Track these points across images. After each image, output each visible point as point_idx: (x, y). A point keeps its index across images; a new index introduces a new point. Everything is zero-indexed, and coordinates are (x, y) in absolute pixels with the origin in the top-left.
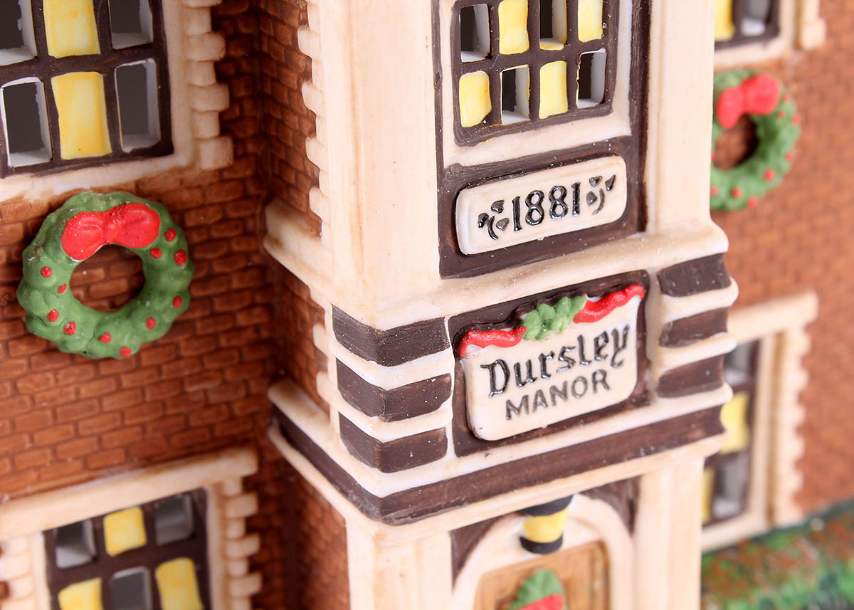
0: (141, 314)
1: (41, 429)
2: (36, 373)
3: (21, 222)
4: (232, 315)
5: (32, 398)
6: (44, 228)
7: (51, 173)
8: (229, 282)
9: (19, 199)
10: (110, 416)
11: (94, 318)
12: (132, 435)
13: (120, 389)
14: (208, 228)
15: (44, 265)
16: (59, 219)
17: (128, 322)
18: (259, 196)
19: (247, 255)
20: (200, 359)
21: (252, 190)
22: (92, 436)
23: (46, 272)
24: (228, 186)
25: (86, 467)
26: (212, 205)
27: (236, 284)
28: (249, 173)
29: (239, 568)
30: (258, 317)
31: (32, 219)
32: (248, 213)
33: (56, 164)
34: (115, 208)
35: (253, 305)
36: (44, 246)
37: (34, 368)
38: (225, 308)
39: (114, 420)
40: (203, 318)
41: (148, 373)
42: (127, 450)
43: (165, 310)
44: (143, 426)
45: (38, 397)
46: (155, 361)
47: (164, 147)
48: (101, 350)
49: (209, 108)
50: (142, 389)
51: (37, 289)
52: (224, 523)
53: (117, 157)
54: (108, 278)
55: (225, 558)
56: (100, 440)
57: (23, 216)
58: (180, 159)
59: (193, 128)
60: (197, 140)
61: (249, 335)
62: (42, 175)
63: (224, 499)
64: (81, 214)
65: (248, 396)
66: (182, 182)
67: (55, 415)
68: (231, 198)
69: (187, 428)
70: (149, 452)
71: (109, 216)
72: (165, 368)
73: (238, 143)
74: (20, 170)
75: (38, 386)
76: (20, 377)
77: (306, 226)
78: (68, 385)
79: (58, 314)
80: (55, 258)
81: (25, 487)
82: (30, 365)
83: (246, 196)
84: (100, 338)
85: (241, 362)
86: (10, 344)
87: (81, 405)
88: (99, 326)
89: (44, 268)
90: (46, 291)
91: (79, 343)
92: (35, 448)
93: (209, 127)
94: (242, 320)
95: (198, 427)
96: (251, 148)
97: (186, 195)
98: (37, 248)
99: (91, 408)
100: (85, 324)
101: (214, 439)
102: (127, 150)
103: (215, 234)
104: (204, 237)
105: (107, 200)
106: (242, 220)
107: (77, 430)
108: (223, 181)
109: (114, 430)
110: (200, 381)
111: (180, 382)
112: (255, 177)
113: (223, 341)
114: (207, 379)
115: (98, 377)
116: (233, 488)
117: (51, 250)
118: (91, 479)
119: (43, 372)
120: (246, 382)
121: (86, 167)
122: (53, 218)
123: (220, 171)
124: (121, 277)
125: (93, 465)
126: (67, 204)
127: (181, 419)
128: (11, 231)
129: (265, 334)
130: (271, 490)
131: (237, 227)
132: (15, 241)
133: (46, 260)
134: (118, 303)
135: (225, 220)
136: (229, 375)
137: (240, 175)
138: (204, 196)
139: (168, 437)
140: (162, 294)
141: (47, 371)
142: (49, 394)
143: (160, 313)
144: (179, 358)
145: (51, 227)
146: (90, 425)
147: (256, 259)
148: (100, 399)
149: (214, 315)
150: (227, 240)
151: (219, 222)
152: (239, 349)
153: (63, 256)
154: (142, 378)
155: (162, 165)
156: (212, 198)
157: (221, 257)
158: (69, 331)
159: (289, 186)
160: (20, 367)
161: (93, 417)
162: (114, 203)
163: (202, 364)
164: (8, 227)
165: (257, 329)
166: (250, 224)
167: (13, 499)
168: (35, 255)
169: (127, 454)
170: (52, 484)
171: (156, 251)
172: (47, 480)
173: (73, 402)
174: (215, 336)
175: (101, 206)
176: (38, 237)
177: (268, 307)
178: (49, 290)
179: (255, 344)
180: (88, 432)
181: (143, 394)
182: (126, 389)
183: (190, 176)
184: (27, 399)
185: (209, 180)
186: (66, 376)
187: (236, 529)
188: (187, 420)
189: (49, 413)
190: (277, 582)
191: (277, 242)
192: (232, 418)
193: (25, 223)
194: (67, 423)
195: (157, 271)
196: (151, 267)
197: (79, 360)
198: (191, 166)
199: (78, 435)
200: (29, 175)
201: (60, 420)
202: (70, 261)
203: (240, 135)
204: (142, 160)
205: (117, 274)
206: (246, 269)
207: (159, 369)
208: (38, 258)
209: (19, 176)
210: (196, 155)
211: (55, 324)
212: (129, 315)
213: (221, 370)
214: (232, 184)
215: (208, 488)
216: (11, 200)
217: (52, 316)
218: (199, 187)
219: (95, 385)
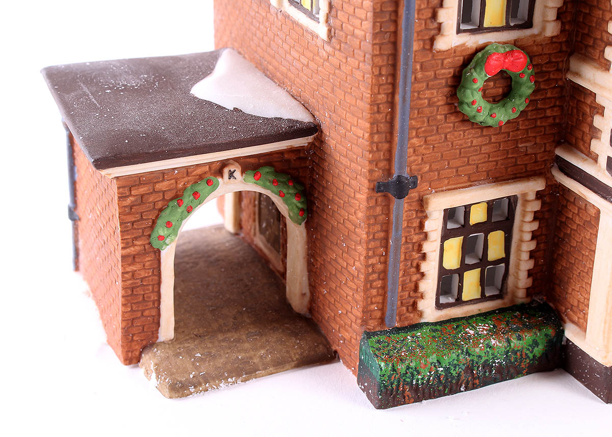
0: (510, 105)
1: (454, 159)
2: (456, 131)
3: (463, 56)
4: (545, 110)
5: (452, 144)
6: (475, 59)
7: (478, 33)
8: (546, 93)
9: (464, 45)
10: (484, 155)
11: (488, 106)
12: (491, 166)
13: (490, 142)
14: (541, 65)
15: (475, 77)
16: (483, 55)
17: (504, 109)
18: (566, 51)
19: (556, 80)
20: (527, 130)
21: (564, 48)
22: (474, 164)
23: (475, 81)
24: (554, 45)
25: (469, 180)
26: (545, 54)
27: (549, 95)
28: (564, 39)
29: (528, 237)
30: (556, 112)
31: (468, 55)
32: (560, 60)
33: (480, 29)
34: (508, 51)
35: (554, 106)
36: (475, 68)
37: (456, 128)
38: (543, 107)
39: (485, 157)
40: (532, 110)
41: (503, 136)
42: (488, 172)
43: (521, 104)
44: (497, 162)
45: (455, 143)
46: (507, 130)
47: (528, 24)
48: (490, 122)
49: (555, 6)
50: (499, 143)
51: (469, 89)
52: (524, 214)
53: (507, 28)
54: (495, 87)
55: (521, 231)
56: (477, 167)
57: (464, 54)
58: (535, 31)
59: (544, 15)
60: (545, 21)
61: (551, 120)
62: (474, 34)
63: (526, 202)
64: (494, 54)
65: (545, 151)
66: (534, 42)
67: (460, 153)
68: (554, 51)
69: (516, 165)
70: (498, 175)
71: (506, 55)
72: (511, 133)
73: (563, 24)
74: (465, 31)
75: (456, 138)
76: (449, 132)
77: (597, 66)
78: (468, 139)
79: (476, 102)
80: (479, 74)
81: (442, 187)
82: (454, 127)
83: (561, 51)
84: (491, 116)
85: (544, 134)
86: (447, 116)
87: (472, 148)
88: (491, 109)
89: (474, 79)
90: (473, 90)
91: (481, 117)
92: (449, 168)
93: (552, 15)
94: (548, 113)
95: (520, 165)
96: (567, 27)
97: (535, 48)
98: (471, 69)
99: (476, 151)
100: (485, 108)
101: (526, 171)
102: (512, 24)
103: (544, 69)
104: (539, 70)
105: (504, 48)
106: (557, 63)
107: (468, 161)
108: (552, 43)
109: (484, 162)
110: (525, 142)
111: (516, 141)
112: (566, 42)
113: (539, 123)
114: (529, 141)
115: (482, 136)
116: (532, 196)
117: (478, 70)
118: (471, 186)
119: (459, 131)
120: (545, 144)
121: (493, 31)
122: (480, 55)
123: (552, 37)
124: (500, 87)
125: (472, 179)
126: (487, 48)
127: (514, 160)
128: (458, 60)
129: (557, 121)
130: (547, 199)
131: (554, 66)
132: (459, 65)
133: (475, 75)
134: (496, 100)
135: (550, 62)
136: (538, 140)
137: (560, 41)
138: (543, 49)
139: (506, 168)
140: (521, 96)
141: (461, 130)
142: (460, 142)
143: (519, 106)
144: (518, 130)
145: (479, 59)
146: (475, 159)
147: (560, 83)
148: (481, 146)
149: (537, 109)
150: (549, 72)
151: (546, 63)
152: (545, 127)
153: (484, 73)
154: (501, 138)
155: (527, 32)
156: (546, 51)
157: (544, 81)
158: (479, 111)
159: (587, 46)
160: (450, 127)
161: (477, 155)
162: (508, 50)
163: (527, 134)
164: (457, 58)
165: (554, 117)
166: (560, 65)
167: (436, 192)
168: (470, 72)
169: (488, 175)
170: (454, 187)
171: (522, 75)
172: (451, 185)
173: (469, 147)
174: (535, 120)
175: (502, 51)
176: (471, 64)
177: (561, 107)
178: (475, 90)
179: (552, 126)
180: (473, 163)
181: (500, 147)
182: (493, 143)
183: (539, 39)
184: (450, 143)
185: (546, 42)
186: (468, 134)
187: (529, 217)
188: (516, 162)
189: (458, 151)
190: (542, 246)
191: (577, 74)
192: (536, 162)
193: (464, 57)
194: (464, 157)
195: (520, 85)
196: (517, 83)
197: (475, 126)
198: (540, 34)
199: (468, 164)
200: (468, 33)
201: (462, 155)
202: (486, 76)
203: (564, 20)
204: (518, 30)
205: (499, 86)
206: (555, 87)
207: (508, 133)
208: (472, 74)
209: (464, 34)
210: (544, 29)
211: (474, 106)
212: (504, 106)
213: (535, 137)
214: (556, 44)
215: (519, 196)
216: (460, 45)
217: (473, 103)
218: (541, 45)
219: (480, 139)
